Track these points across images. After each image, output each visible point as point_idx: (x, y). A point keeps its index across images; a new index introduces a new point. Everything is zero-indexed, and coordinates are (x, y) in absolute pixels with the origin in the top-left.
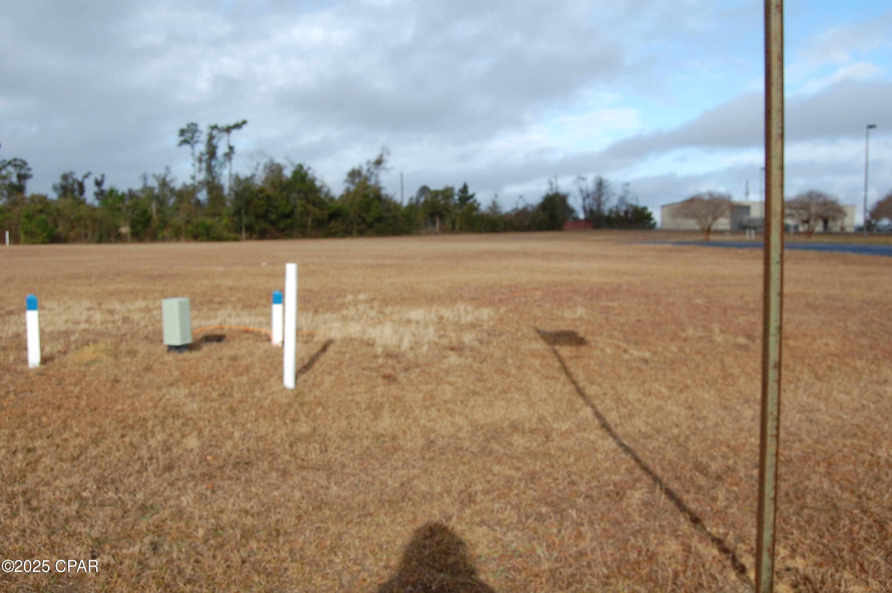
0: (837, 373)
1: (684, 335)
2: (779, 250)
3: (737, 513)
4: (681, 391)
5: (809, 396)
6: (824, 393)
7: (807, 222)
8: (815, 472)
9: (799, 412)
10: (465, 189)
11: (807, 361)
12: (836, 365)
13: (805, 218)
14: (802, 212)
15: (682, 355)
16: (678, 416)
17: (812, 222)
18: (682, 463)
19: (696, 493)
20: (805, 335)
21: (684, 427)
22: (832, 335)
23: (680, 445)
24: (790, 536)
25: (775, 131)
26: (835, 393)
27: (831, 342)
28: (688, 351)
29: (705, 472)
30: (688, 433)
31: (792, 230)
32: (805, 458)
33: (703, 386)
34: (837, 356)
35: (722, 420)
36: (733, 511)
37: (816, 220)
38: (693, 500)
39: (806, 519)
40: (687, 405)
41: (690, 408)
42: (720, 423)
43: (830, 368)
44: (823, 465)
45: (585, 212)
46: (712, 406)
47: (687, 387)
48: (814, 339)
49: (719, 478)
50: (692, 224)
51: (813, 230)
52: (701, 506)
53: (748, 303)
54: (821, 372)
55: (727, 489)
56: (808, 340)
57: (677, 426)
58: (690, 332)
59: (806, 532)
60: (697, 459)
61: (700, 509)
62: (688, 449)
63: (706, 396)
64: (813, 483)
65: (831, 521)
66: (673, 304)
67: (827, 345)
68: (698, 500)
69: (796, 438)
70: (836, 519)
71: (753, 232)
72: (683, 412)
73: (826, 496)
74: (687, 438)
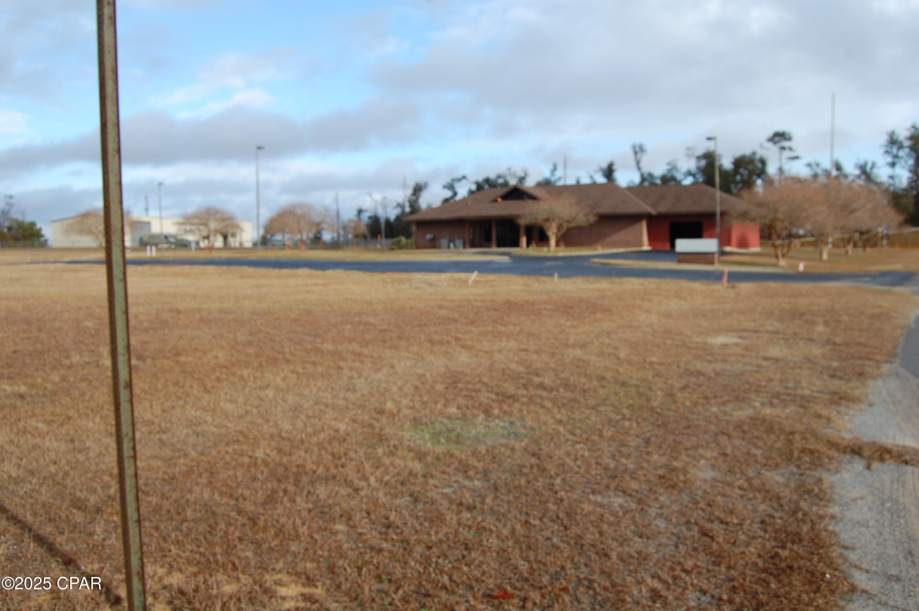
0: (224, 384)
1: (68, 362)
2: (121, 268)
3: (115, 543)
4: (62, 425)
5: (196, 410)
6: (212, 405)
7: (207, 237)
8: (197, 484)
9: (187, 427)
11: (196, 376)
12: (224, 376)
13: (205, 233)
14: (202, 228)
15: (65, 384)
16: (57, 452)
17: (212, 238)
18: (58, 502)
19: (72, 532)
20: (196, 350)
21: (64, 462)
22: (222, 347)
23: (58, 483)
24: (168, 554)
25: (111, 146)
26: (222, 404)
27: (220, 355)
28: (72, 379)
29: (84, 507)
30: (67, 468)
31: (193, 246)
32: (189, 472)
33: (87, 415)
34: (226, 367)
35: (106, 448)
36: (110, 542)
37: (215, 235)
38: (67, 541)
39: (185, 533)
40: (68, 438)
41: (72, 441)
42: (104, 452)
43: (218, 379)
44: (205, 475)
46: (97, 435)
47: (70, 418)
48: (205, 353)
49: (98, 510)
50: (88, 241)
51: (213, 246)
52: (76, 545)
53: (141, 322)
54: (209, 385)
55: (105, 521)
56: (199, 354)
57: (55, 463)
58: (76, 358)
59: (184, 546)
60: (75, 494)
61: (75, 549)
62: (65, 487)
63: (91, 424)
64: (194, 495)
65: (209, 529)
66: (60, 329)
67: (216, 357)
68: (73, 540)
69: (182, 453)
70: (214, 525)
71: (154, 248)
72: (63, 447)
73: (206, 505)
74: (66, 474)
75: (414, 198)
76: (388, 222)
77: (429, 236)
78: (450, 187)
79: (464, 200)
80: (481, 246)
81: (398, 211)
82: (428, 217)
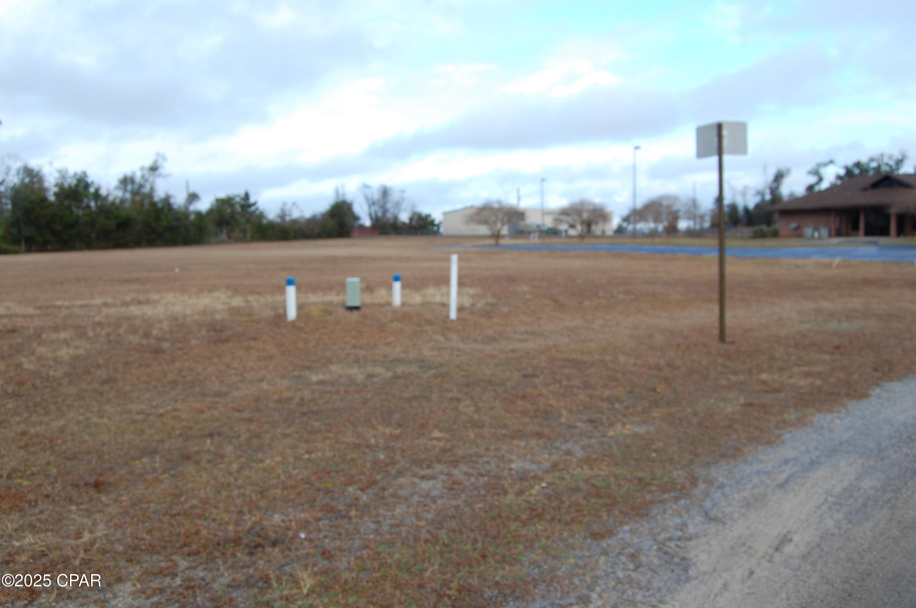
10: (247, 196)
14: (576, 218)
45: (371, 219)
50: (483, 230)
75: (774, 185)
76: (746, 210)
77: (793, 225)
78: (816, 172)
79: (833, 188)
80: (847, 235)
81: (757, 199)
82: (791, 207)
